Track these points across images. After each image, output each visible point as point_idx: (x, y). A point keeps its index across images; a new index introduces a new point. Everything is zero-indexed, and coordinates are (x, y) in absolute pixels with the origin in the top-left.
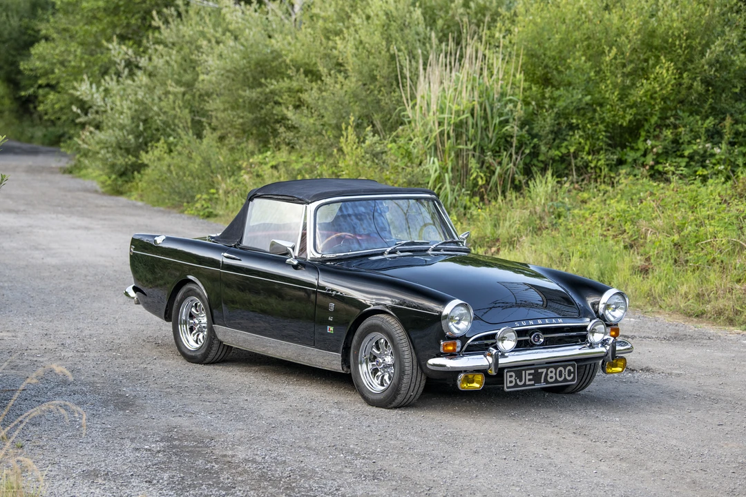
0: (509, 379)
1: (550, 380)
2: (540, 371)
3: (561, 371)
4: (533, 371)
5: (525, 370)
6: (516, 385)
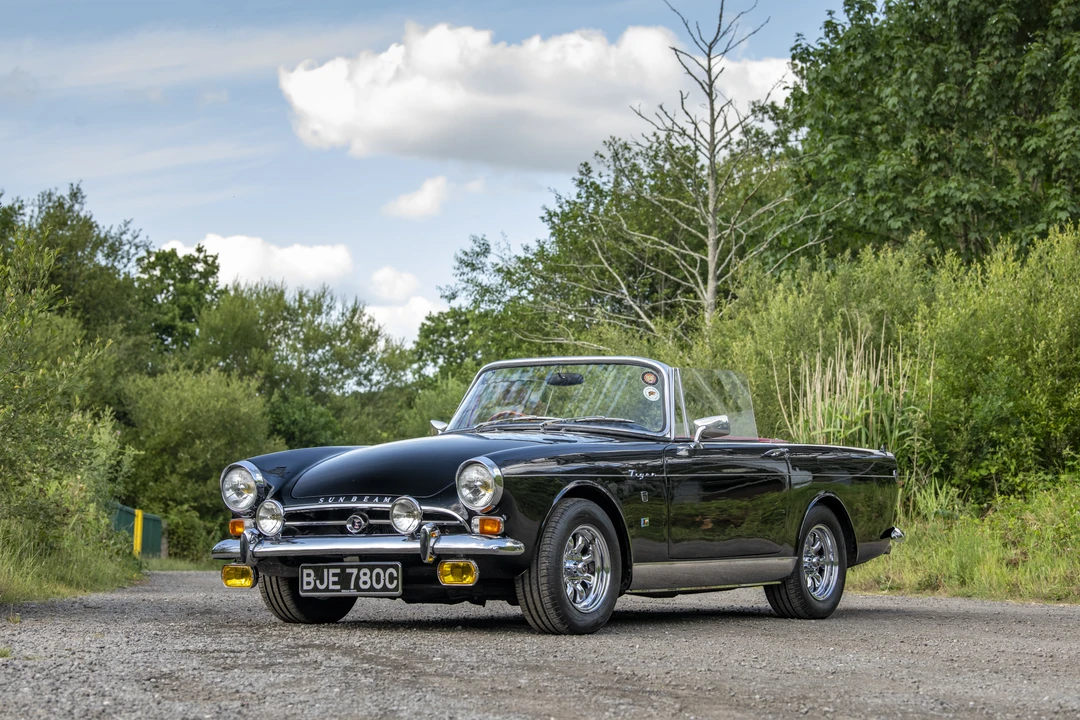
0: (306, 579)
1: (363, 586)
2: (348, 571)
3: (378, 575)
4: (338, 571)
5: (328, 568)
6: (316, 589)
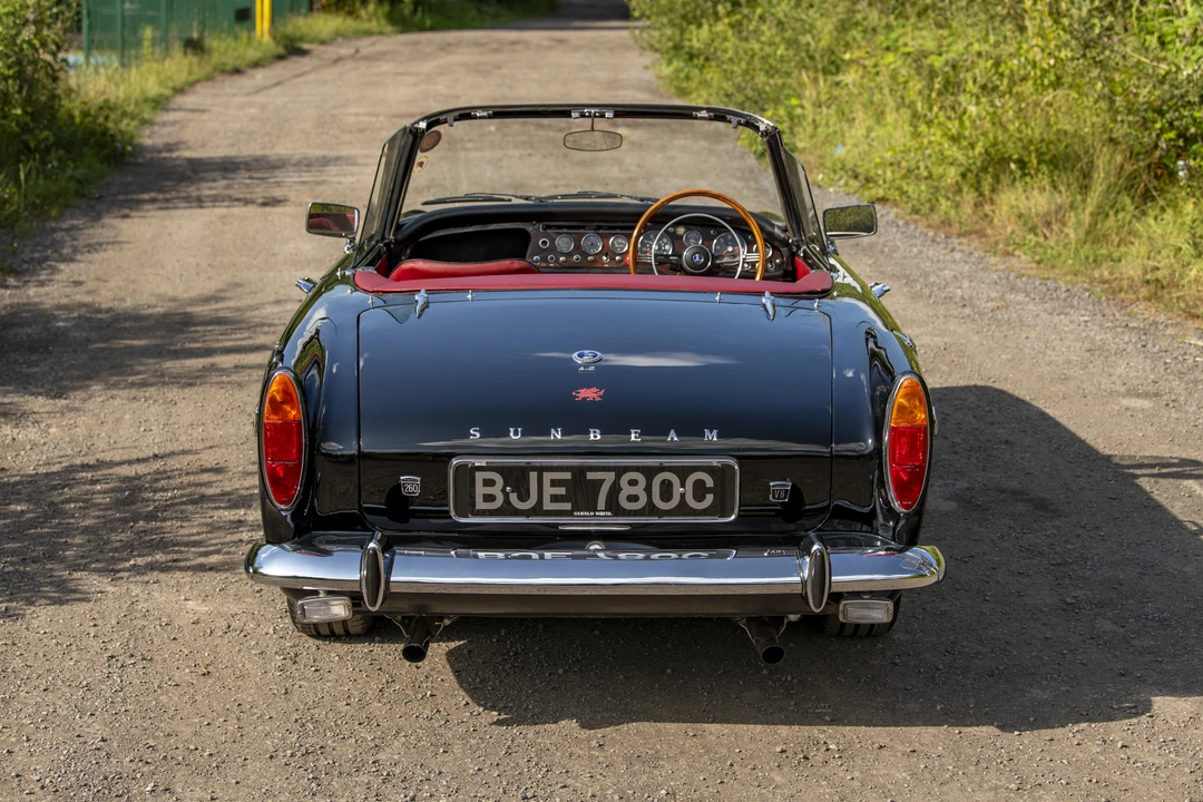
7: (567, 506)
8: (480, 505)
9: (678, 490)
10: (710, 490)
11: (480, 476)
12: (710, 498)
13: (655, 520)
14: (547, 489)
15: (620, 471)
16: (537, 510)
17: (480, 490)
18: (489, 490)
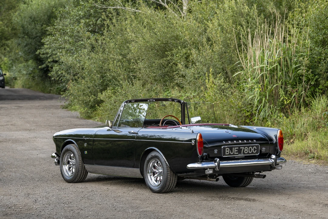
7: (237, 153)
8: (226, 154)
9: (252, 150)
10: (256, 149)
11: (226, 149)
12: (256, 151)
13: (249, 155)
14: (235, 150)
15: (244, 147)
16: (234, 154)
17: (226, 151)
18: (227, 151)
